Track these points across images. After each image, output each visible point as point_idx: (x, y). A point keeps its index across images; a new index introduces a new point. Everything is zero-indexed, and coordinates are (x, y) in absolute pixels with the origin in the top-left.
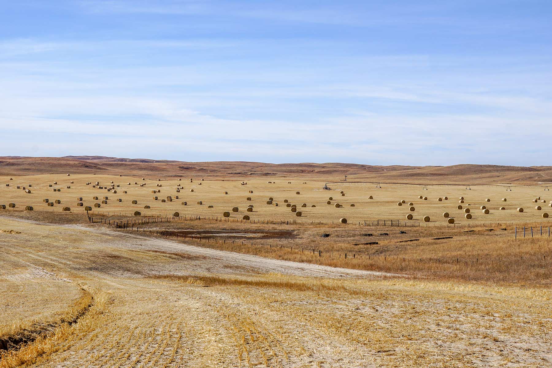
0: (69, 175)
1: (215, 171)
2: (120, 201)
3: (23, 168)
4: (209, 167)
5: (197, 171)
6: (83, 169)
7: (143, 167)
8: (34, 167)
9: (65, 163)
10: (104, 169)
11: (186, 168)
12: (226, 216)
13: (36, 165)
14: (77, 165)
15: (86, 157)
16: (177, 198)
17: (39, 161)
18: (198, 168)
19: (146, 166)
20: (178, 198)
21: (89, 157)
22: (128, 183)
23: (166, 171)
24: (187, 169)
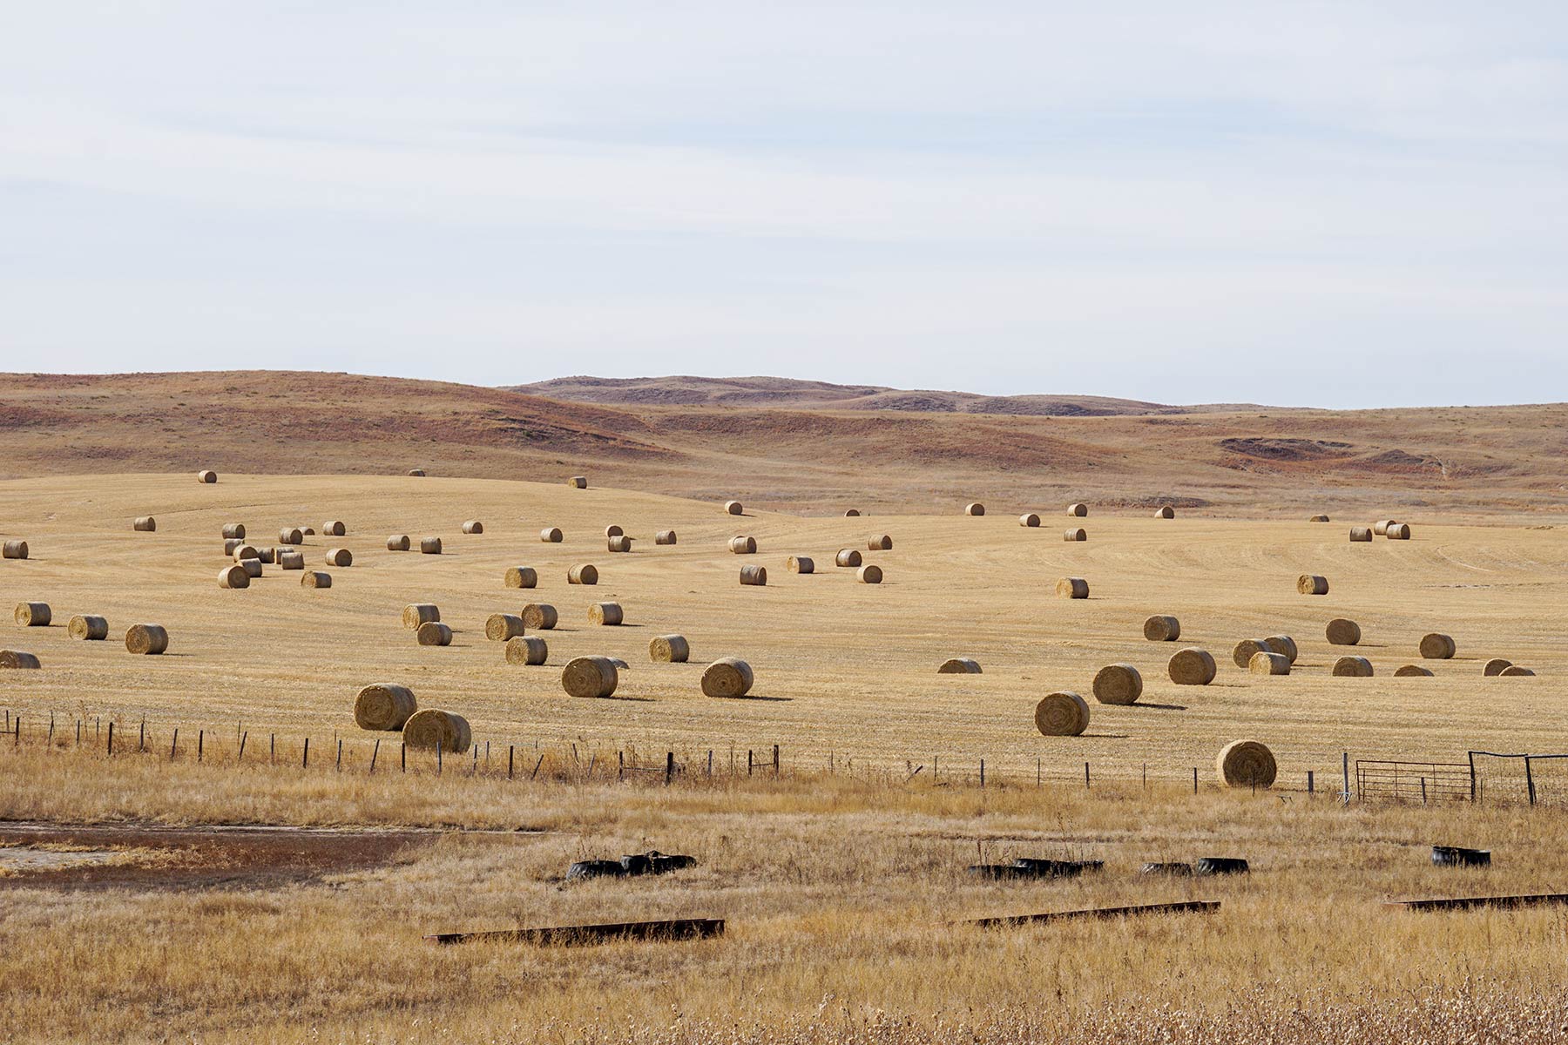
0: (211, 478)
1: (1491, 469)
2: (91, 637)
3: (78, 444)
4: (1460, 440)
5: (1352, 472)
6: (506, 451)
7: (947, 443)
8: (155, 441)
9: (388, 413)
10: (661, 455)
11: (1273, 450)
12: (375, 717)
13: (175, 425)
14: (467, 423)
15: (687, 387)
16: (612, 616)
17: (214, 400)
18: (1366, 449)
19: (976, 436)
20: (618, 623)
21: (701, 388)
22: (547, 533)
23: (1112, 468)
24: (1284, 454)
